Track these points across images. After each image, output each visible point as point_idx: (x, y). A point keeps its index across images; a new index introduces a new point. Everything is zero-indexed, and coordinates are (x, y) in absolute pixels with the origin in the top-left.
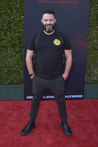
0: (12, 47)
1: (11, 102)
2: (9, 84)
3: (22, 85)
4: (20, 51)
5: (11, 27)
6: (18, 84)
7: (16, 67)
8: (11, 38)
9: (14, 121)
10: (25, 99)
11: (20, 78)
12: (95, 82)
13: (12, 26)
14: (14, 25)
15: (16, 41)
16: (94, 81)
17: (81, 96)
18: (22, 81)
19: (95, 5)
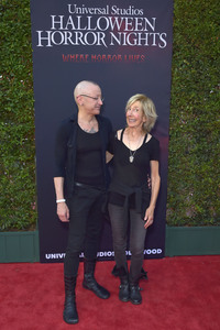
0: (12, 153)
1: (13, 266)
2: (9, 229)
3: (36, 232)
4: (28, 161)
5: (8, 112)
6: (27, 228)
7: (21, 194)
8: (8, 133)
9: (17, 306)
10: (43, 260)
11: (30, 216)
12: (187, 222)
13: (9, 109)
14: (14, 107)
15: (19, 139)
16: (185, 218)
17: (159, 251)
18: (34, 223)
19: (181, 62)
